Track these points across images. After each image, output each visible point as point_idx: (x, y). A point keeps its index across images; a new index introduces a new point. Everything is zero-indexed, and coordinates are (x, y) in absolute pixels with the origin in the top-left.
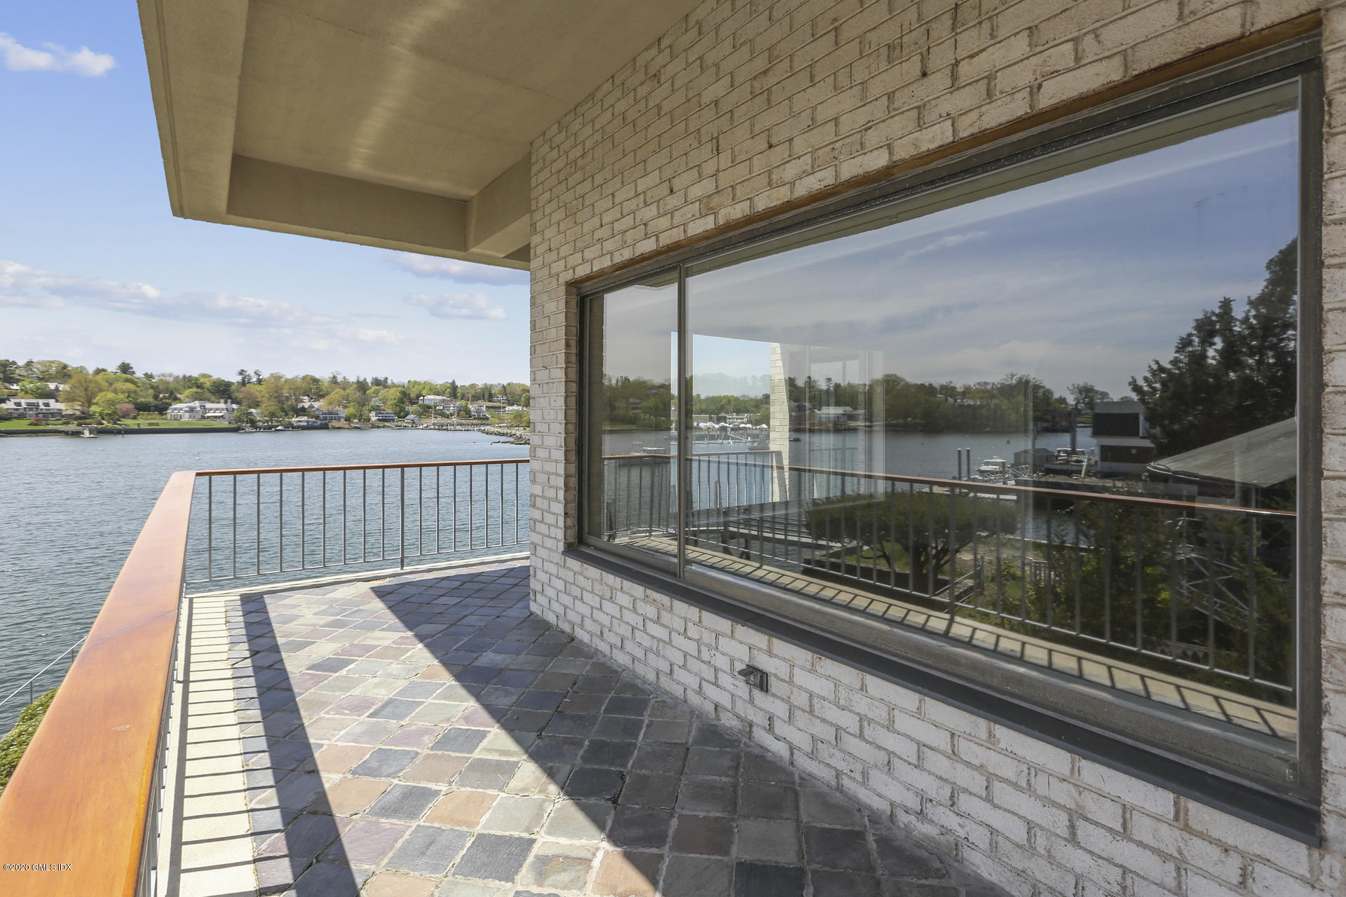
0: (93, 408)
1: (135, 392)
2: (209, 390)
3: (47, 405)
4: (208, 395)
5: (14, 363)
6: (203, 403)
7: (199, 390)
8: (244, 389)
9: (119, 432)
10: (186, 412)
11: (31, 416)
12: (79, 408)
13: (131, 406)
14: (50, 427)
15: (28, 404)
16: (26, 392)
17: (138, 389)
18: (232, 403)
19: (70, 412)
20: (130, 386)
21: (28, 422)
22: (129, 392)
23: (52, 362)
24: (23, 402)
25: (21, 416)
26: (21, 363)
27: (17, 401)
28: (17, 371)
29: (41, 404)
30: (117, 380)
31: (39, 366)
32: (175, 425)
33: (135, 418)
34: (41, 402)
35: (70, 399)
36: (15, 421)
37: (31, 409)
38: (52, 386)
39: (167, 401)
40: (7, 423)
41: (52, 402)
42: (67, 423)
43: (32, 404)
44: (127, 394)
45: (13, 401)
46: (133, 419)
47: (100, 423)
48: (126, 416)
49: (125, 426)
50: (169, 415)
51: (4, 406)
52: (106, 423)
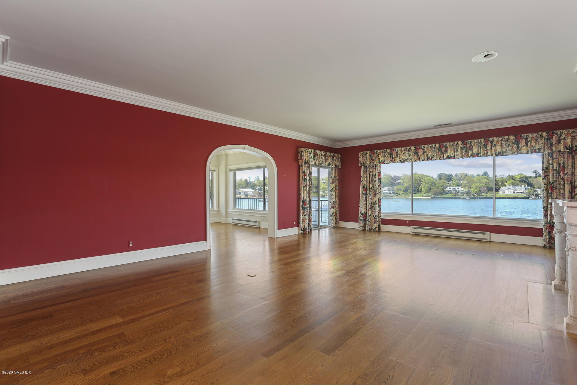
0: (472, 190)
1: (488, 183)
2: (518, 181)
3: (458, 189)
4: (517, 182)
6: (514, 186)
7: (513, 181)
8: (536, 179)
9: (480, 198)
10: (507, 190)
11: (453, 192)
12: (468, 189)
13: (485, 188)
14: (458, 196)
15: (453, 188)
16: (453, 184)
17: (489, 182)
18: (528, 186)
19: (465, 191)
20: (487, 181)
21: (453, 194)
23: (463, 173)
25: (451, 193)
26: (453, 175)
27: (450, 187)
28: (452, 177)
30: (482, 179)
31: (459, 175)
32: (501, 196)
33: (487, 193)
34: (457, 187)
35: (465, 186)
37: (454, 190)
38: (462, 182)
39: (500, 186)
40: (448, 195)
41: (460, 187)
42: (463, 195)
44: (485, 184)
46: (486, 193)
47: (474, 195)
48: (484, 193)
49: (482, 196)
50: (500, 192)
51: (447, 189)
52: (476, 195)
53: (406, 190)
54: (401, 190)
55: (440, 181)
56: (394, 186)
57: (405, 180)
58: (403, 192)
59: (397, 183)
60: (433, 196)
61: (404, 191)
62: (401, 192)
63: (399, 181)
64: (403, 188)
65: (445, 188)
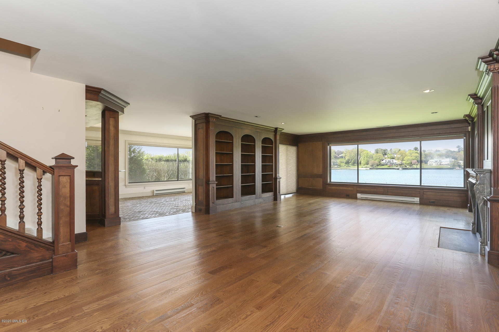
0: (404, 162)
2: (444, 155)
3: (393, 161)
5: (387, 150)
6: (441, 159)
8: (458, 153)
9: (411, 169)
10: (434, 162)
11: (389, 164)
12: (401, 162)
13: (416, 161)
14: (393, 167)
15: (388, 161)
16: (388, 158)
18: (452, 159)
19: (398, 163)
21: (388, 166)
22: (416, 156)
24: (387, 160)
25: (386, 165)
26: (389, 150)
28: (388, 152)
29: (391, 161)
30: (413, 153)
31: (393, 150)
32: (430, 167)
34: (391, 160)
35: (398, 159)
36: (385, 166)
37: (389, 162)
38: (395, 156)
39: (428, 159)
40: (383, 166)
41: (394, 160)
42: (397, 166)
43: (389, 161)
44: (415, 157)
45: (385, 160)
46: (417, 165)
47: (406, 166)
48: (414, 164)
49: (413, 167)
50: (428, 164)
51: (383, 162)
52: (407, 166)
53: (347, 163)
54: (343, 162)
55: (377, 155)
56: (338, 159)
57: (347, 154)
58: (345, 165)
59: (340, 157)
60: (371, 167)
61: (346, 163)
62: (343, 164)
63: (341, 155)
64: (345, 161)
65: (381, 161)
